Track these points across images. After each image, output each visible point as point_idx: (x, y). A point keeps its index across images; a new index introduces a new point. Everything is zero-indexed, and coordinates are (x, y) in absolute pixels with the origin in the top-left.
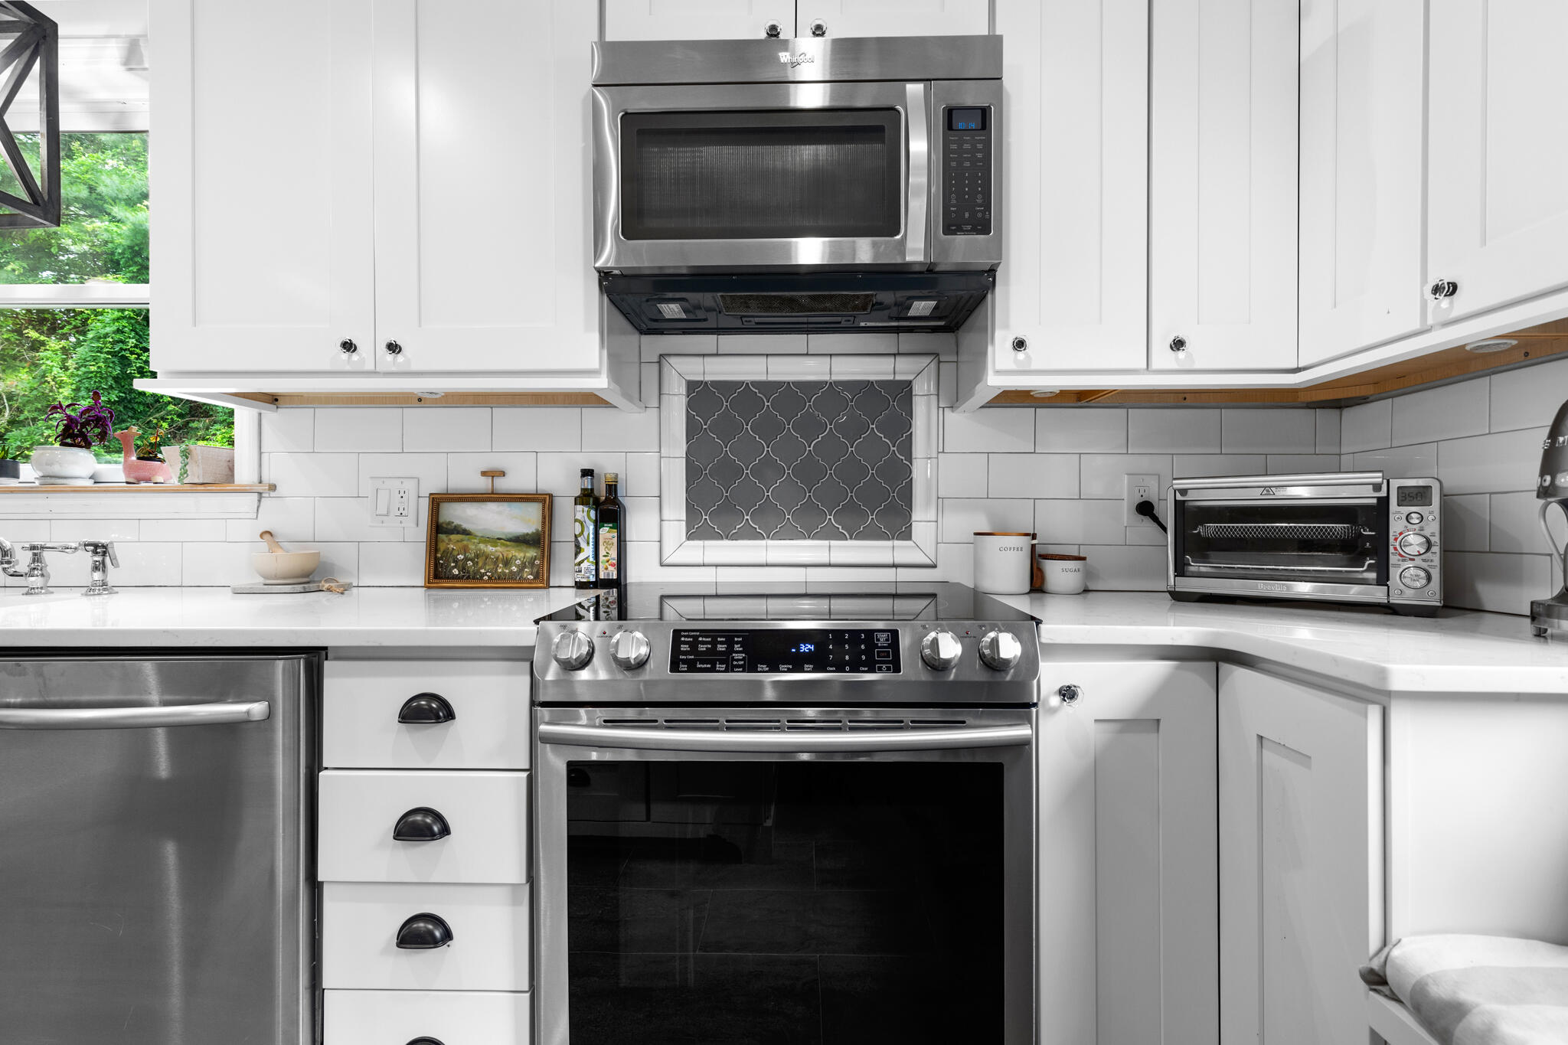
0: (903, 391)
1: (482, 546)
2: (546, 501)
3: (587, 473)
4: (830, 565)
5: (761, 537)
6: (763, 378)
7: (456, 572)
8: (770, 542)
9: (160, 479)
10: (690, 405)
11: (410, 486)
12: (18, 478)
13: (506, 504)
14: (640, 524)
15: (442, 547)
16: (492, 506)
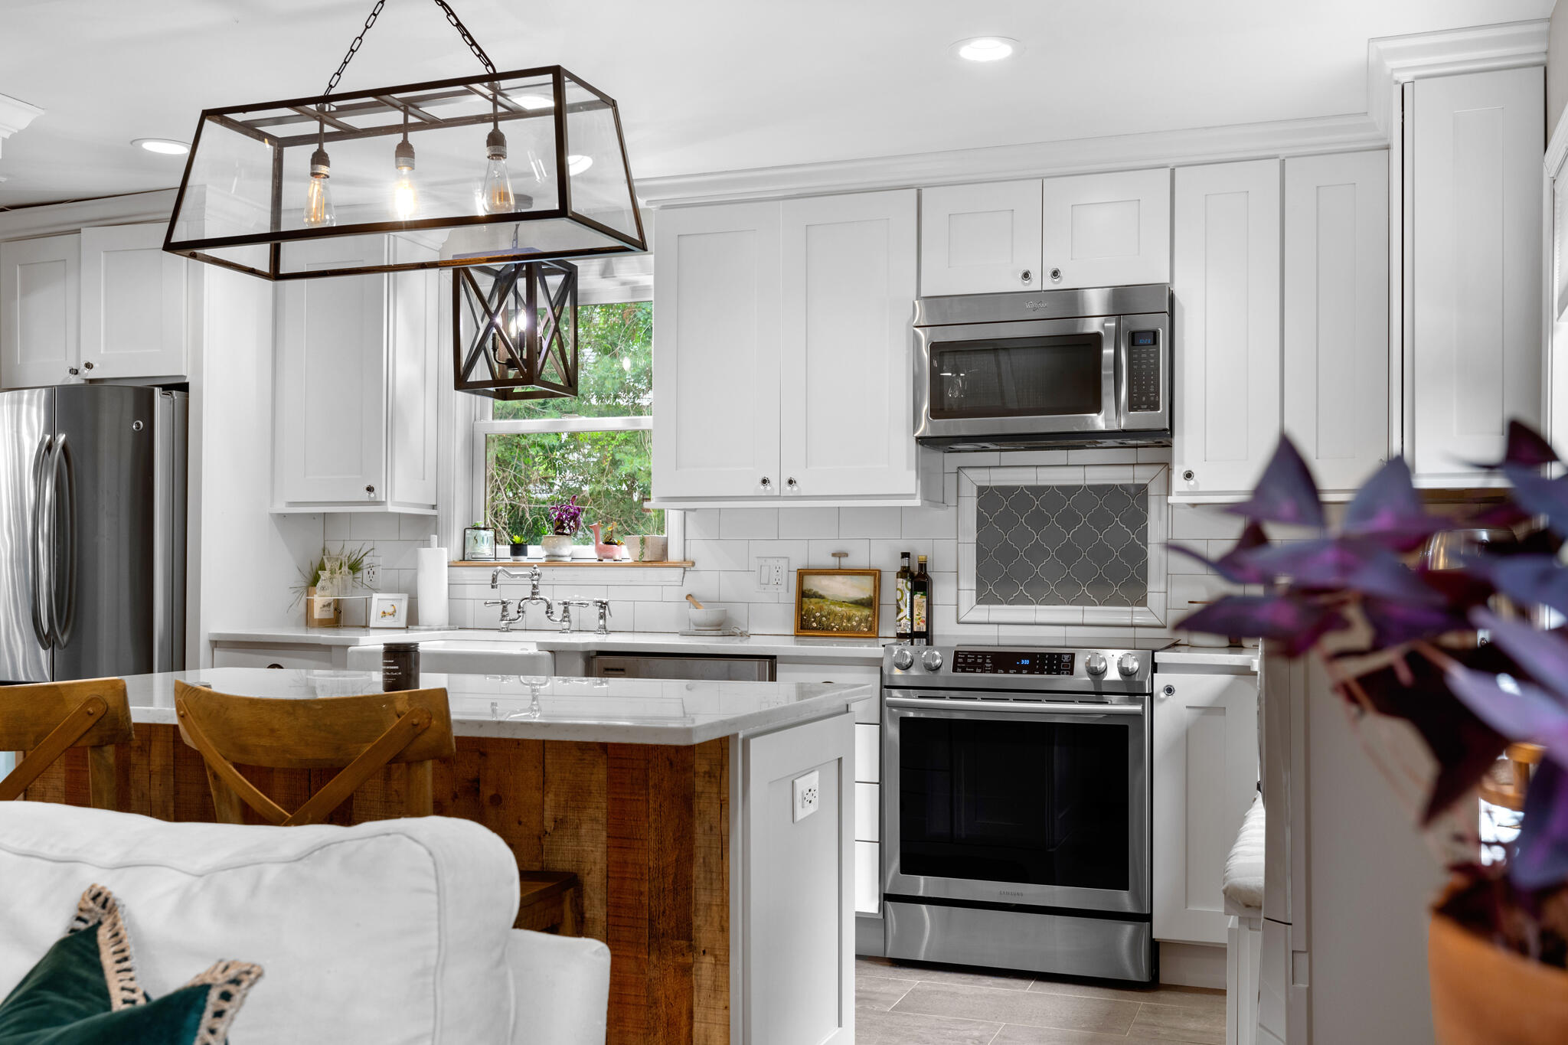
0: (1142, 492)
1: (832, 607)
2: (876, 575)
3: (905, 555)
4: (1083, 625)
5: (1031, 603)
6: (1034, 483)
7: (814, 625)
8: (1038, 607)
9: (617, 558)
10: (980, 504)
11: (783, 563)
12: (526, 555)
13: (849, 577)
14: (942, 592)
15: (805, 607)
16: (839, 578)
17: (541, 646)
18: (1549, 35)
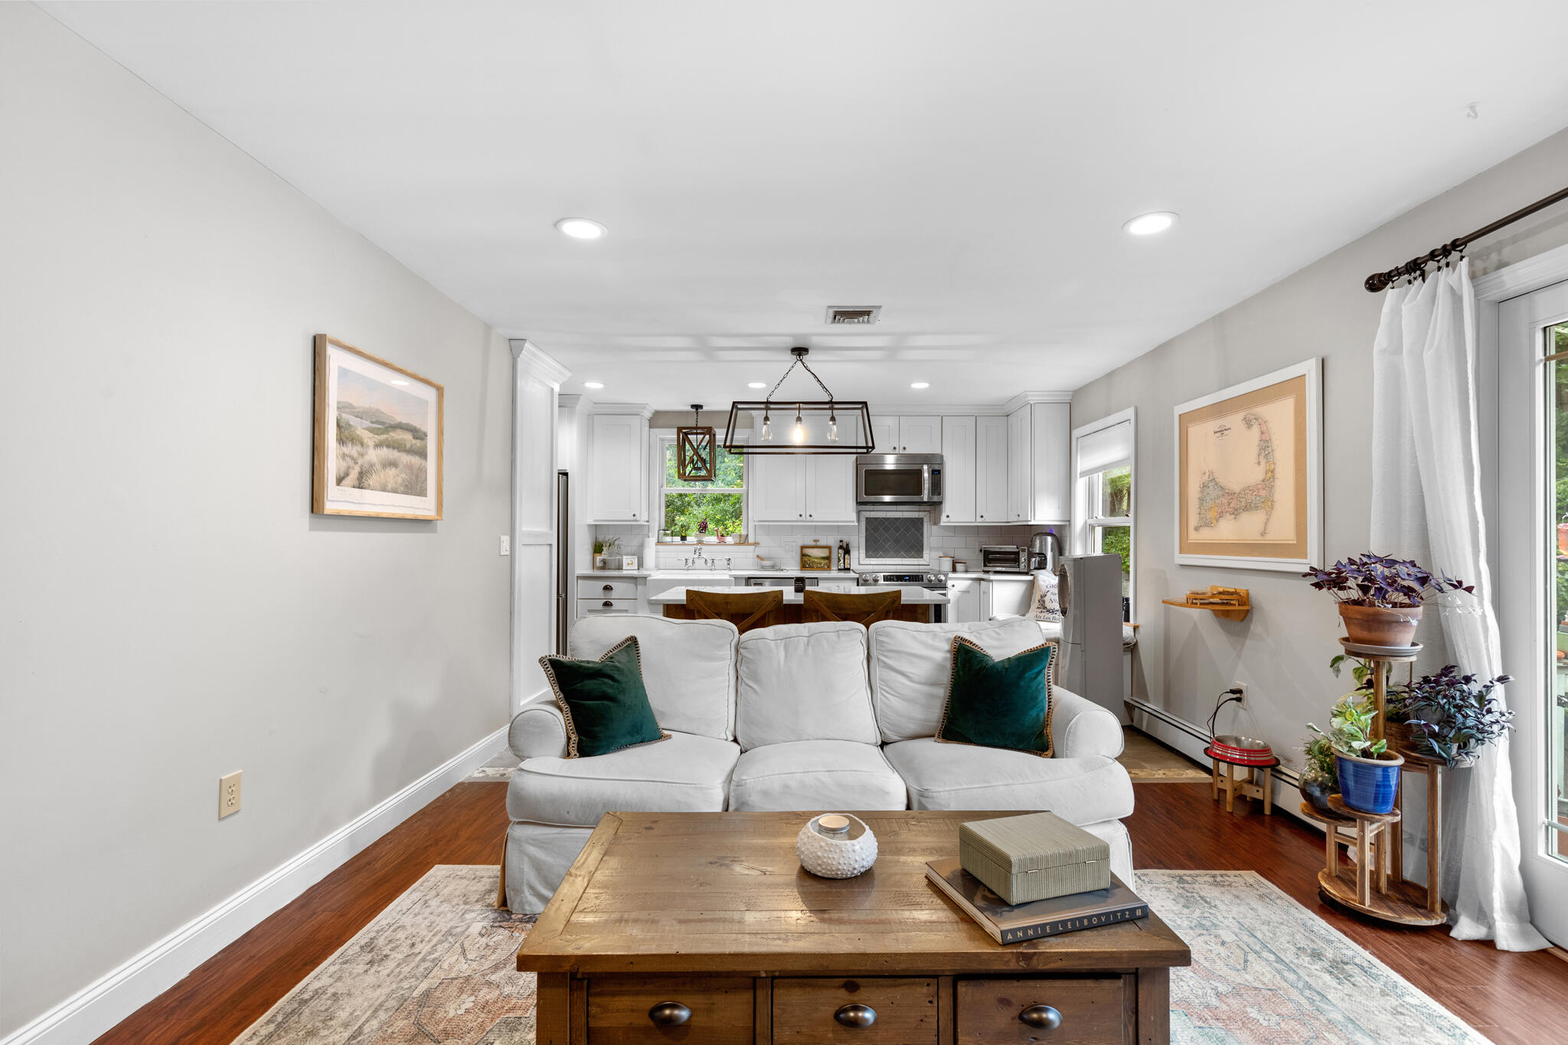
0: (920, 521)
1: (814, 559)
2: (829, 548)
3: (841, 541)
4: (905, 564)
5: (884, 557)
6: (885, 517)
7: (807, 566)
9: (727, 542)
10: (866, 523)
11: (794, 544)
12: (688, 540)
13: (820, 548)
14: (854, 554)
15: (804, 559)
16: (816, 549)
17: (730, 576)
18: (1073, 396)
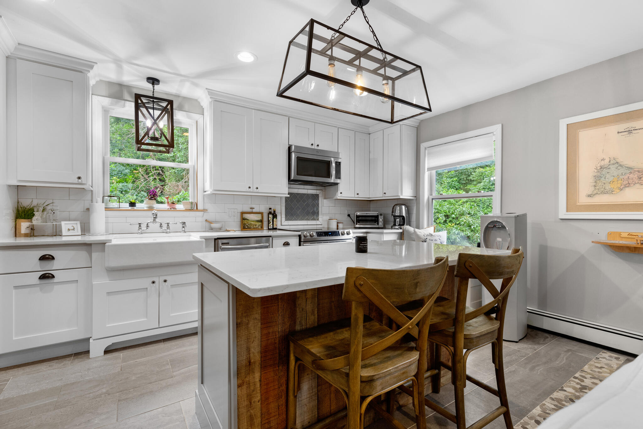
0: (317, 196)
1: (251, 222)
2: (262, 213)
3: (270, 209)
4: (307, 225)
6: (297, 192)
7: (246, 227)
8: (298, 221)
11: (235, 210)
12: (138, 207)
13: (255, 214)
14: (279, 218)
15: (244, 222)
16: (252, 214)
17: (201, 237)
18: (420, 123)
